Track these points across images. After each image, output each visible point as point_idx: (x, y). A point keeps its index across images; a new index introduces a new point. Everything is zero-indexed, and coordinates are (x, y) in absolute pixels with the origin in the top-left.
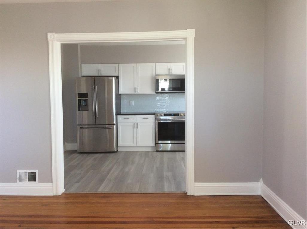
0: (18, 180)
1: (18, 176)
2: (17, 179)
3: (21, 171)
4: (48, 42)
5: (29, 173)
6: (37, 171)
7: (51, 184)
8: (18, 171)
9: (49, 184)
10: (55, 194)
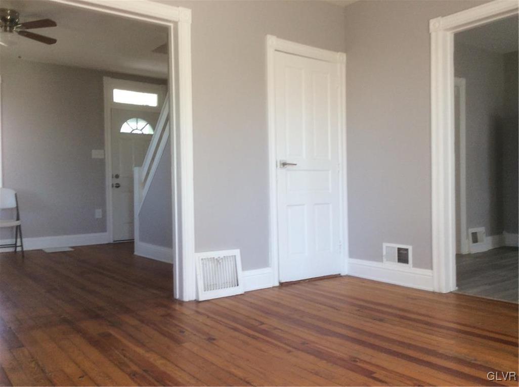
0: (384, 258)
1: (384, 253)
2: (382, 256)
3: (389, 245)
4: (430, 35)
5: (399, 249)
6: (410, 248)
7: (430, 271)
8: (385, 245)
9: (427, 272)
10: (437, 290)
